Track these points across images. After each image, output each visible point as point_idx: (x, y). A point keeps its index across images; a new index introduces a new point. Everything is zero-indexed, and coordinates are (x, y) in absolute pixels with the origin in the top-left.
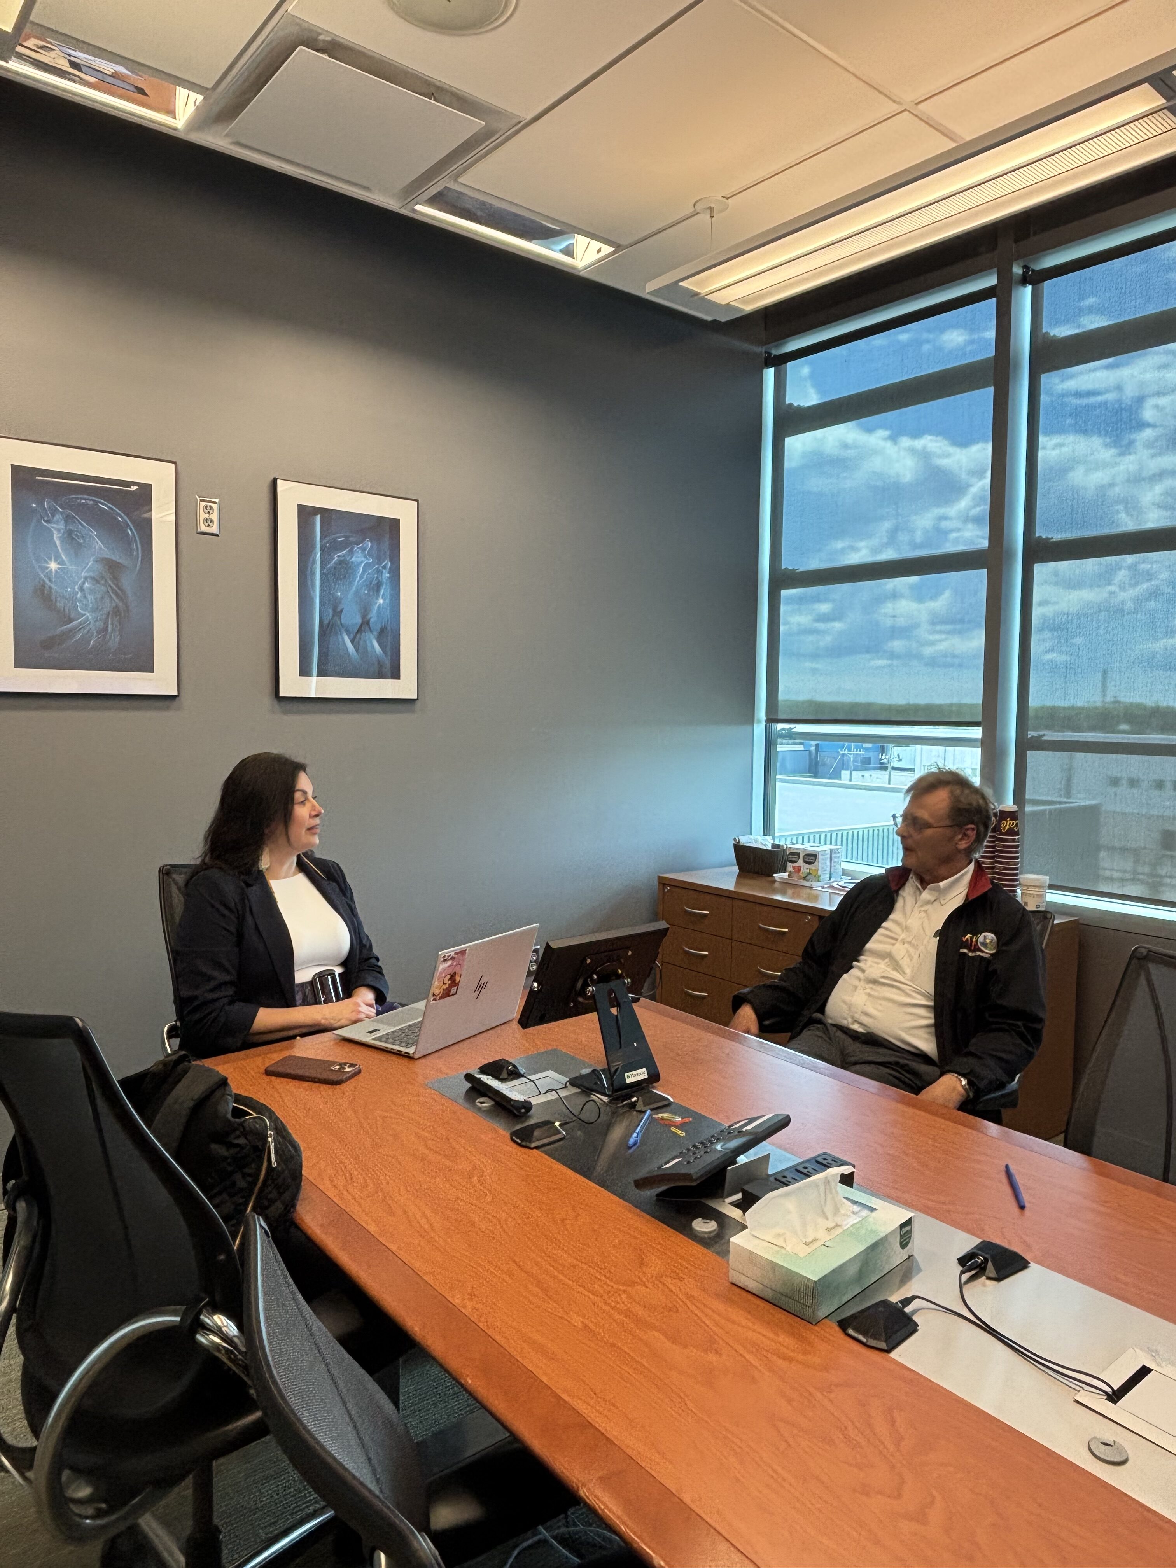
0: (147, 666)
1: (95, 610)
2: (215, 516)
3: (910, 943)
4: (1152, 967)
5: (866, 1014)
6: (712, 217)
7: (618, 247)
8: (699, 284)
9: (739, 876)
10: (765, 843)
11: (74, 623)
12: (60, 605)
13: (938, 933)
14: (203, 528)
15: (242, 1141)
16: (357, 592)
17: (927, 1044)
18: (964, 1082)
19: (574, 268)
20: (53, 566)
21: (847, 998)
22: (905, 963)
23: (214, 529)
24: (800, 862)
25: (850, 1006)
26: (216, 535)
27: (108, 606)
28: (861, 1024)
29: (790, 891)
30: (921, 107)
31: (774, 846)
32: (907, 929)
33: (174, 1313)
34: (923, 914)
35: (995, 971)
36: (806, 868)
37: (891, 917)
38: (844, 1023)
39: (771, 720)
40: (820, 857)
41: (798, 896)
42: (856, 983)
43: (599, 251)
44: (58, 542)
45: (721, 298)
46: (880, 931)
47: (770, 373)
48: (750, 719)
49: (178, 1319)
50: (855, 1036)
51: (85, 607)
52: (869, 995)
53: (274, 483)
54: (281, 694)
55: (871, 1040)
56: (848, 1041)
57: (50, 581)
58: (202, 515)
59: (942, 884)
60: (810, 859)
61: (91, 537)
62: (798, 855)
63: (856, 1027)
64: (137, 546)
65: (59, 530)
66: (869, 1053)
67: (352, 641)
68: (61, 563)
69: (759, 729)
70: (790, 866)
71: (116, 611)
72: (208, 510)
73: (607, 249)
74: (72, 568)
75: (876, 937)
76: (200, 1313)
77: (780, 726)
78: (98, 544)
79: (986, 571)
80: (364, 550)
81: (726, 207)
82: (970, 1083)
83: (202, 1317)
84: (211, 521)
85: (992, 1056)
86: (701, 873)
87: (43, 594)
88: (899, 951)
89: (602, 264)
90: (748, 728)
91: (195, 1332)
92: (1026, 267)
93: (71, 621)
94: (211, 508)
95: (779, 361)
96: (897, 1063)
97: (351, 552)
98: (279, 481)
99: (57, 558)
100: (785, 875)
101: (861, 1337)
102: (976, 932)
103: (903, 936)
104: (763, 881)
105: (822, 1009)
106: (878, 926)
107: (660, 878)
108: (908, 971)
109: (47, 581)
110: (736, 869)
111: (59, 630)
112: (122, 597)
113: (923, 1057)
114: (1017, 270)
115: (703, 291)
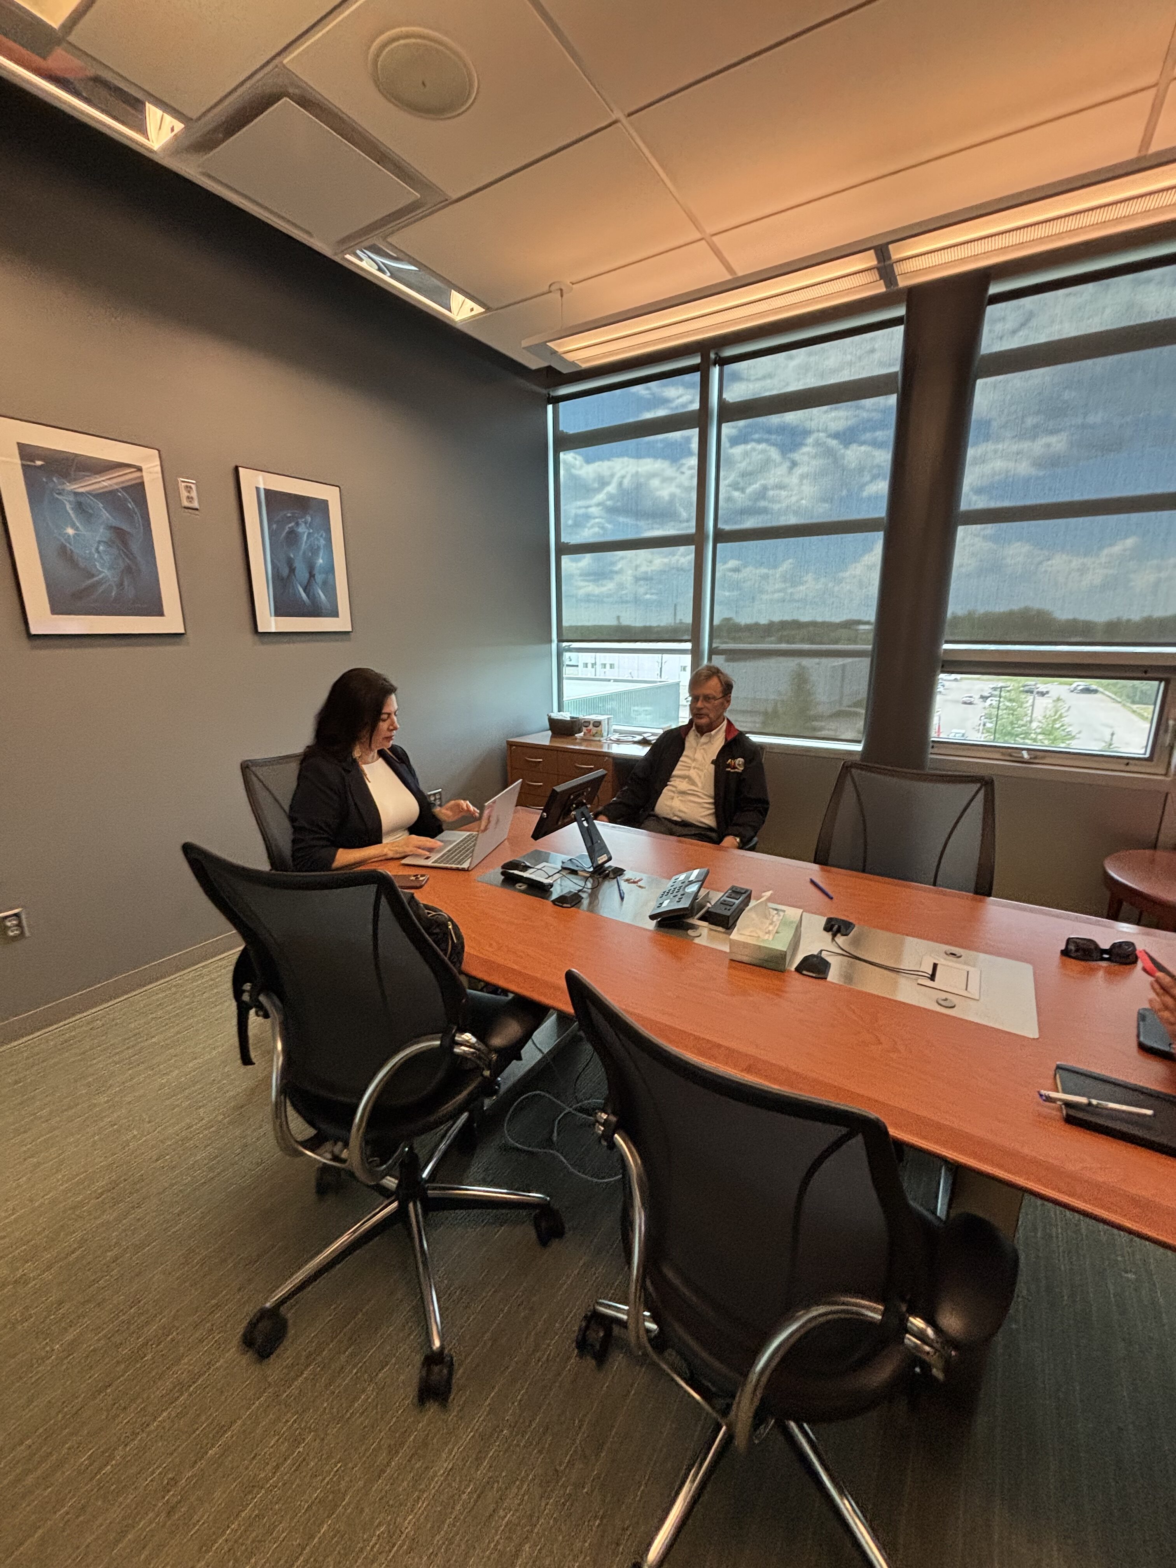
0: (159, 612)
1: (111, 568)
2: (194, 494)
3: (698, 769)
4: (853, 771)
5: (680, 811)
6: (562, 296)
7: (488, 309)
8: (559, 346)
9: (552, 737)
10: (566, 716)
11: (95, 579)
12: (82, 565)
13: (713, 762)
14: (186, 503)
15: (437, 930)
16: (304, 553)
17: (711, 822)
18: (738, 840)
19: (453, 320)
20: (70, 531)
21: (669, 803)
22: (697, 780)
23: (196, 505)
24: (591, 726)
25: (671, 808)
26: (197, 509)
27: (122, 565)
28: (678, 816)
29: (585, 743)
30: (715, 238)
31: (572, 718)
32: (694, 760)
33: (436, 1040)
34: (702, 751)
35: (744, 779)
36: (594, 730)
37: (685, 753)
38: (668, 817)
39: (560, 640)
40: (603, 723)
41: (591, 746)
42: (672, 794)
43: (472, 310)
44: (71, 512)
45: (570, 357)
46: (679, 763)
47: (550, 407)
48: (550, 641)
49: (438, 1043)
50: (676, 823)
51: (102, 566)
52: (681, 800)
53: (236, 469)
54: (260, 630)
55: (684, 824)
56: (673, 826)
57: (70, 544)
58: (184, 494)
59: (713, 733)
60: (597, 724)
61: (99, 508)
62: (589, 722)
63: (675, 818)
64: (138, 518)
65: (69, 502)
66: (686, 831)
67: (305, 591)
68: (77, 529)
69: (554, 645)
70: (584, 729)
71: (128, 570)
72: (189, 489)
73: (479, 309)
74: (88, 534)
75: (678, 767)
76: (454, 1036)
77: (564, 644)
78: (105, 514)
79: (693, 547)
80: (306, 523)
81: (572, 289)
82: (741, 840)
83: (456, 1038)
84: (192, 498)
85: (750, 826)
86: (530, 736)
87: (65, 554)
88: (693, 773)
89: (475, 321)
90: (547, 646)
91: (453, 1048)
92: (716, 354)
93: (93, 576)
94: (191, 487)
95: (556, 400)
96: (701, 834)
97: (297, 524)
98: (240, 469)
99: (73, 526)
100: (582, 734)
101: (811, 974)
102: (734, 758)
103: (693, 765)
104: (570, 739)
105: (653, 810)
106: (678, 761)
107: (508, 742)
108: (700, 785)
109: (68, 545)
110: (550, 733)
111: (84, 585)
112: (132, 558)
113: (710, 829)
114: (712, 356)
115: (560, 350)
